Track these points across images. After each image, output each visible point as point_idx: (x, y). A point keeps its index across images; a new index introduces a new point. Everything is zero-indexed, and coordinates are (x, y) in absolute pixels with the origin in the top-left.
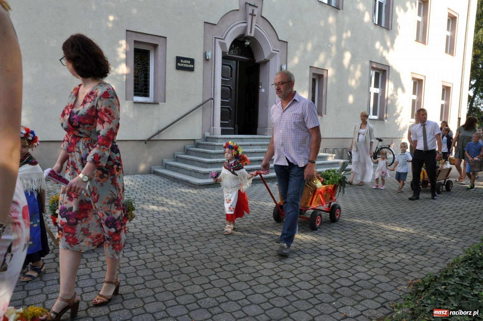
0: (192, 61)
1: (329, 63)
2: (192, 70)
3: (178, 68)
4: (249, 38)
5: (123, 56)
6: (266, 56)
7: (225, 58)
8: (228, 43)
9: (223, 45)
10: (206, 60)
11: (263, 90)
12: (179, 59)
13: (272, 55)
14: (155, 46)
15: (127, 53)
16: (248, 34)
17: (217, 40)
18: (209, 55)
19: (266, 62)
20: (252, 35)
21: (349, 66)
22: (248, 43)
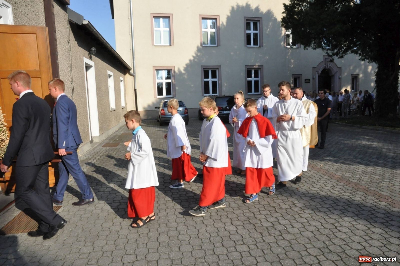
0: (309, 80)
1: (361, 72)
2: (309, 82)
3: (305, 82)
4: (327, 69)
5: (292, 82)
6: (333, 74)
7: (319, 76)
8: (320, 72)
9: (318, 73)
10: (313, 78)
11: (332, 85)
12: (305, 80)
13: (336, 73)
14: (299, 77)
15: (292, 81)
16: (327, 68)
17: (317, 72)
18: (314, 77)
19: (333, 76)
20: (328, 68)
21: (371, 71)
22: (327, 71)
